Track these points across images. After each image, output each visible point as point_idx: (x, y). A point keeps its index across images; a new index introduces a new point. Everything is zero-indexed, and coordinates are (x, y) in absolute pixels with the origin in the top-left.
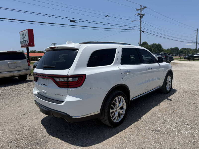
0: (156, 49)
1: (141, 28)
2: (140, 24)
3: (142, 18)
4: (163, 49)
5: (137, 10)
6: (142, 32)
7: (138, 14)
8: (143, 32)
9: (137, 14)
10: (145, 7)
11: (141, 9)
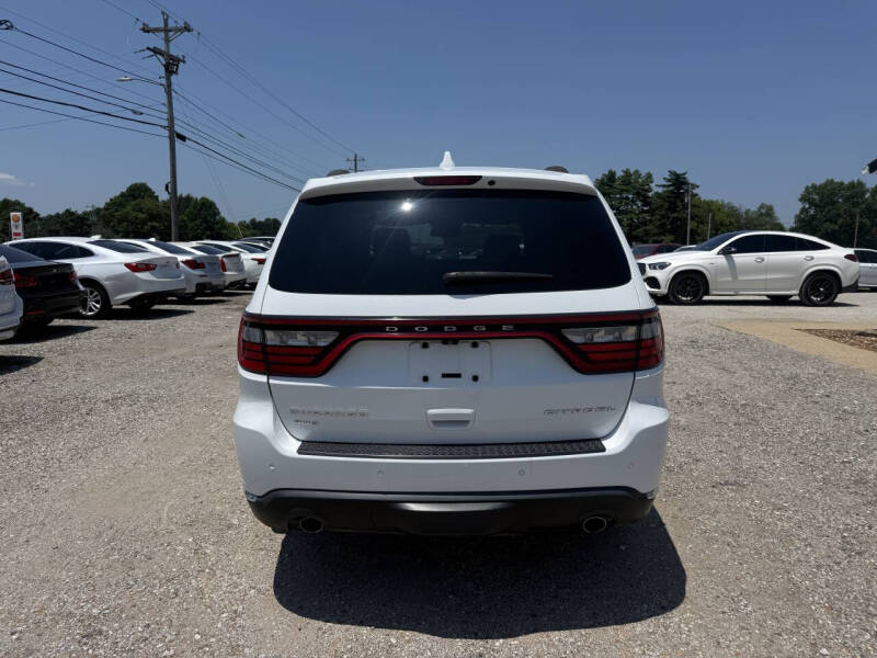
0: (195, 219)
1: (171, 119)
2: (165, 101)
3: (176, 72)
4: (223, 220)
5: (146, 30)
6: (176, 137)
7: (156, 51)
8: (183, 138)
9: (148, 49)
10: (187, 29)
11: (166, 30)
